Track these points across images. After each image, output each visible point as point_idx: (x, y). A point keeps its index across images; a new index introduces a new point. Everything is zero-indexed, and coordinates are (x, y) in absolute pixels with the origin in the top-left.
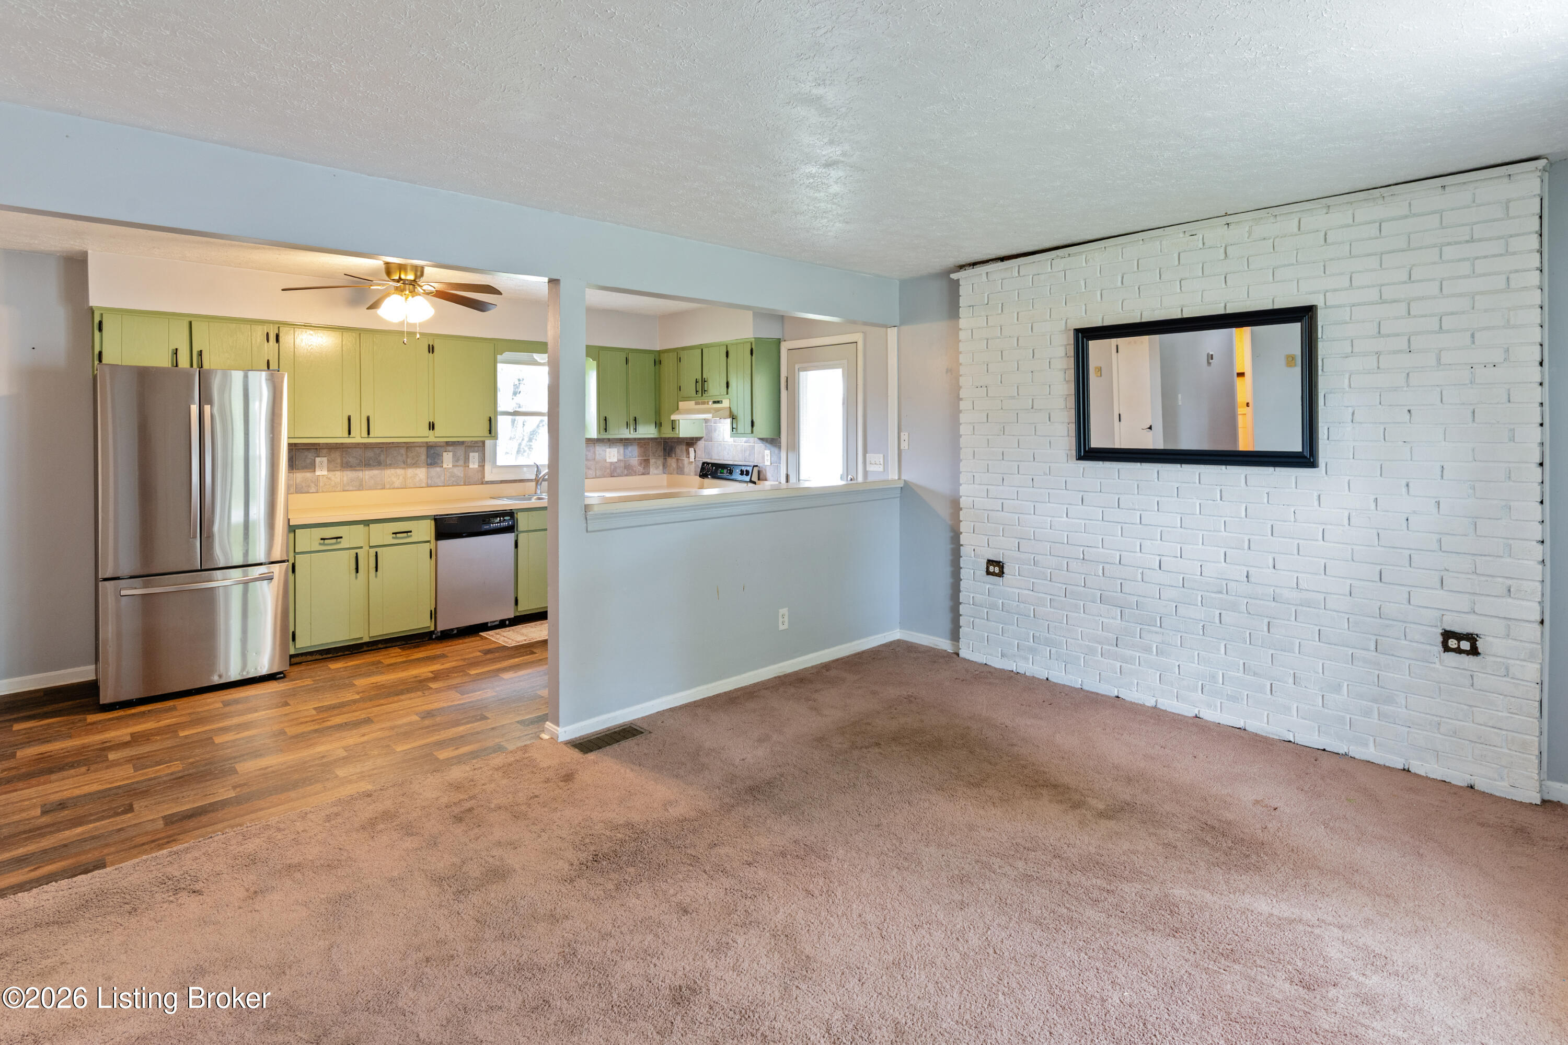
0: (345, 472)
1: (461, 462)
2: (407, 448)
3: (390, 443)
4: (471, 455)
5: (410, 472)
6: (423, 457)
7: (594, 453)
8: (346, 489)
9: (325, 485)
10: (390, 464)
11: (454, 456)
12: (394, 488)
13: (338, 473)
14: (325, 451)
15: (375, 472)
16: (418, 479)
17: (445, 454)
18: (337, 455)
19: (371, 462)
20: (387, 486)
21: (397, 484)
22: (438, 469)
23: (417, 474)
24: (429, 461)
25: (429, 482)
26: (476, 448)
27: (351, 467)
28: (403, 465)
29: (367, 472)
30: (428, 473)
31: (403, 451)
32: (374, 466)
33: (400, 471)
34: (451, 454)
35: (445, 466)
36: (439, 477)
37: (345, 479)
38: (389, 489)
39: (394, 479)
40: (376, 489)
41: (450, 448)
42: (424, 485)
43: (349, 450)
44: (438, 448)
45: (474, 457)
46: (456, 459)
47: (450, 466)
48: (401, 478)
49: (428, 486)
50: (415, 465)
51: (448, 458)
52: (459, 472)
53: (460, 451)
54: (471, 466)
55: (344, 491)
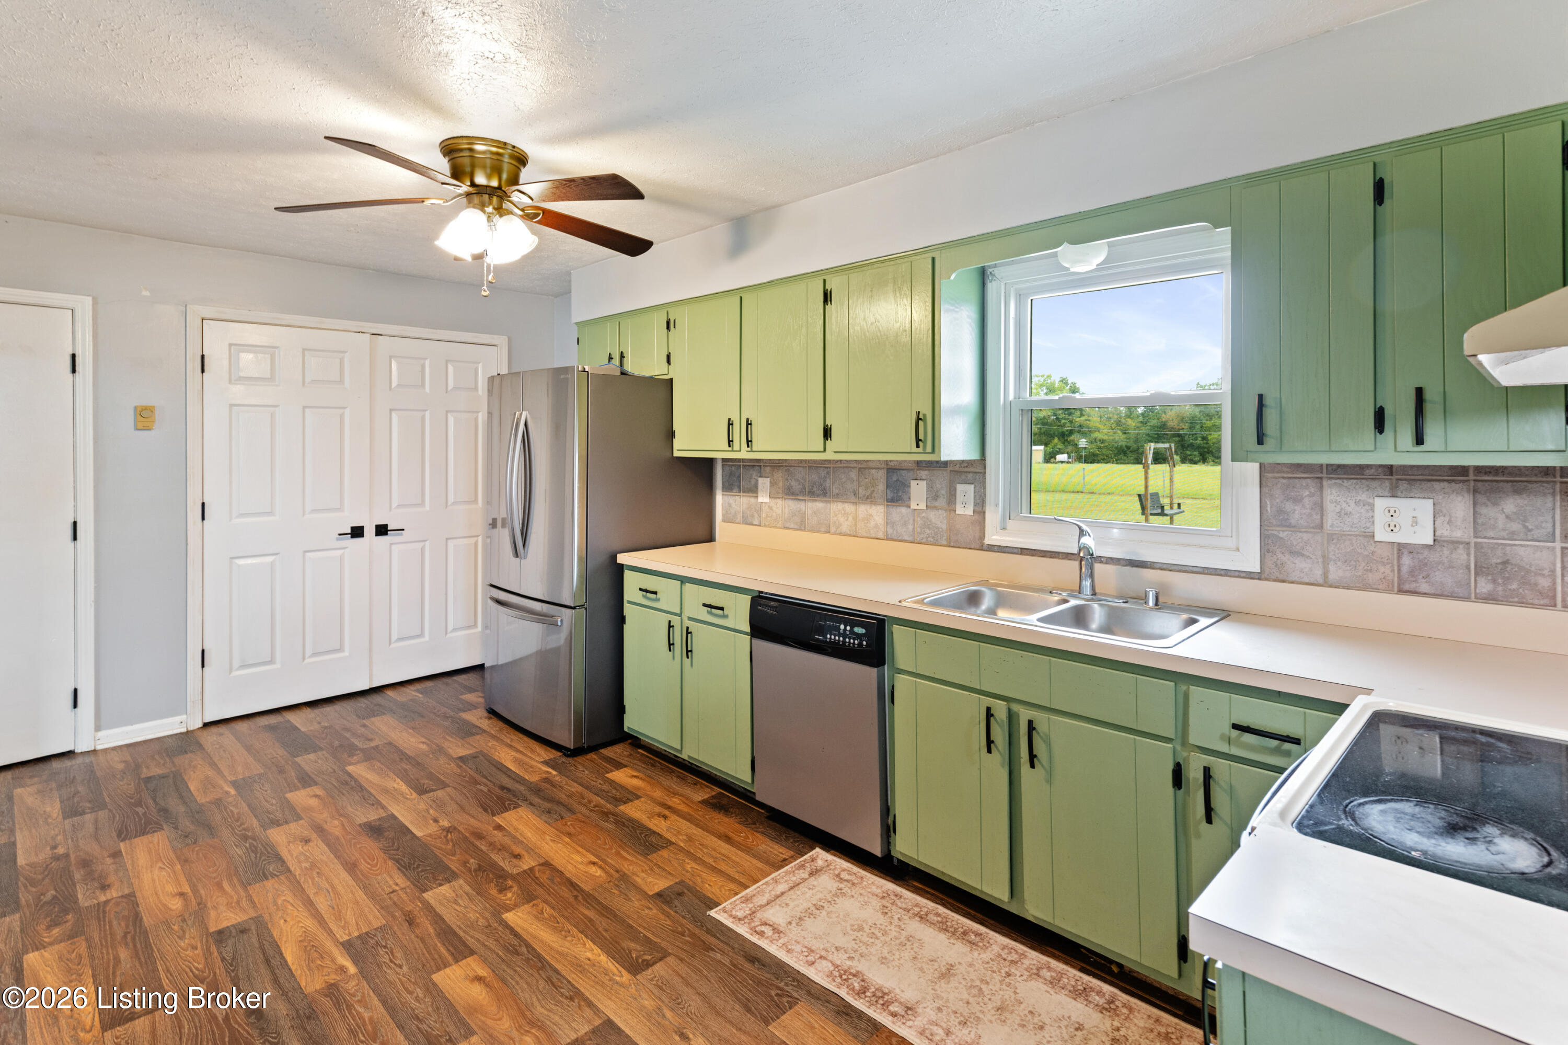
0: (787, 501)
1: (942, 502)
2: (860, 469)
3: (837, 461)
4: (960, 488)
5: (863, 510)
6: (881, 487)
7: (1320, 507)
8: (787, 525)
9: (767, 516)
10: (838, 494)
11: (930, 488)
12: (840, 534)
13: (779, 502)
14: (768, 469)
15: (819, 505)
16: (872, 523)
17: (913, 483)
18: (779, 475)
19: (815, 489)
20: (833, 529)
21: (845, 528)
22: (904, 510)
23: (871, 515)
24: (890, 495)
25: (890, 531)
26: (970, 476)
27: (793, 494)
28: (853, 499)
29: (810, 504)
30: (887, 515)
31: (853, 474)
32: (818, 496)
33: (849, 508)
34: (923, 484)
35: (913, 506)
36: (905, 524)
37: (786, 510)
38: (835, 534)
39: (842, 519)
40: (818, 531)
41: (924, 473)
42: (881, 535)
43: (791, 469)
44: (904, 473)
45: (965, 492)
46: (933, 496)
47: (923, 506)
48: (850, 518)
49: (888, 538)
50: (869, 499)
51: (918, 490)
52: (938, 518)
53: (942, 479)
54: (960, 510)
55: (786, 528)
